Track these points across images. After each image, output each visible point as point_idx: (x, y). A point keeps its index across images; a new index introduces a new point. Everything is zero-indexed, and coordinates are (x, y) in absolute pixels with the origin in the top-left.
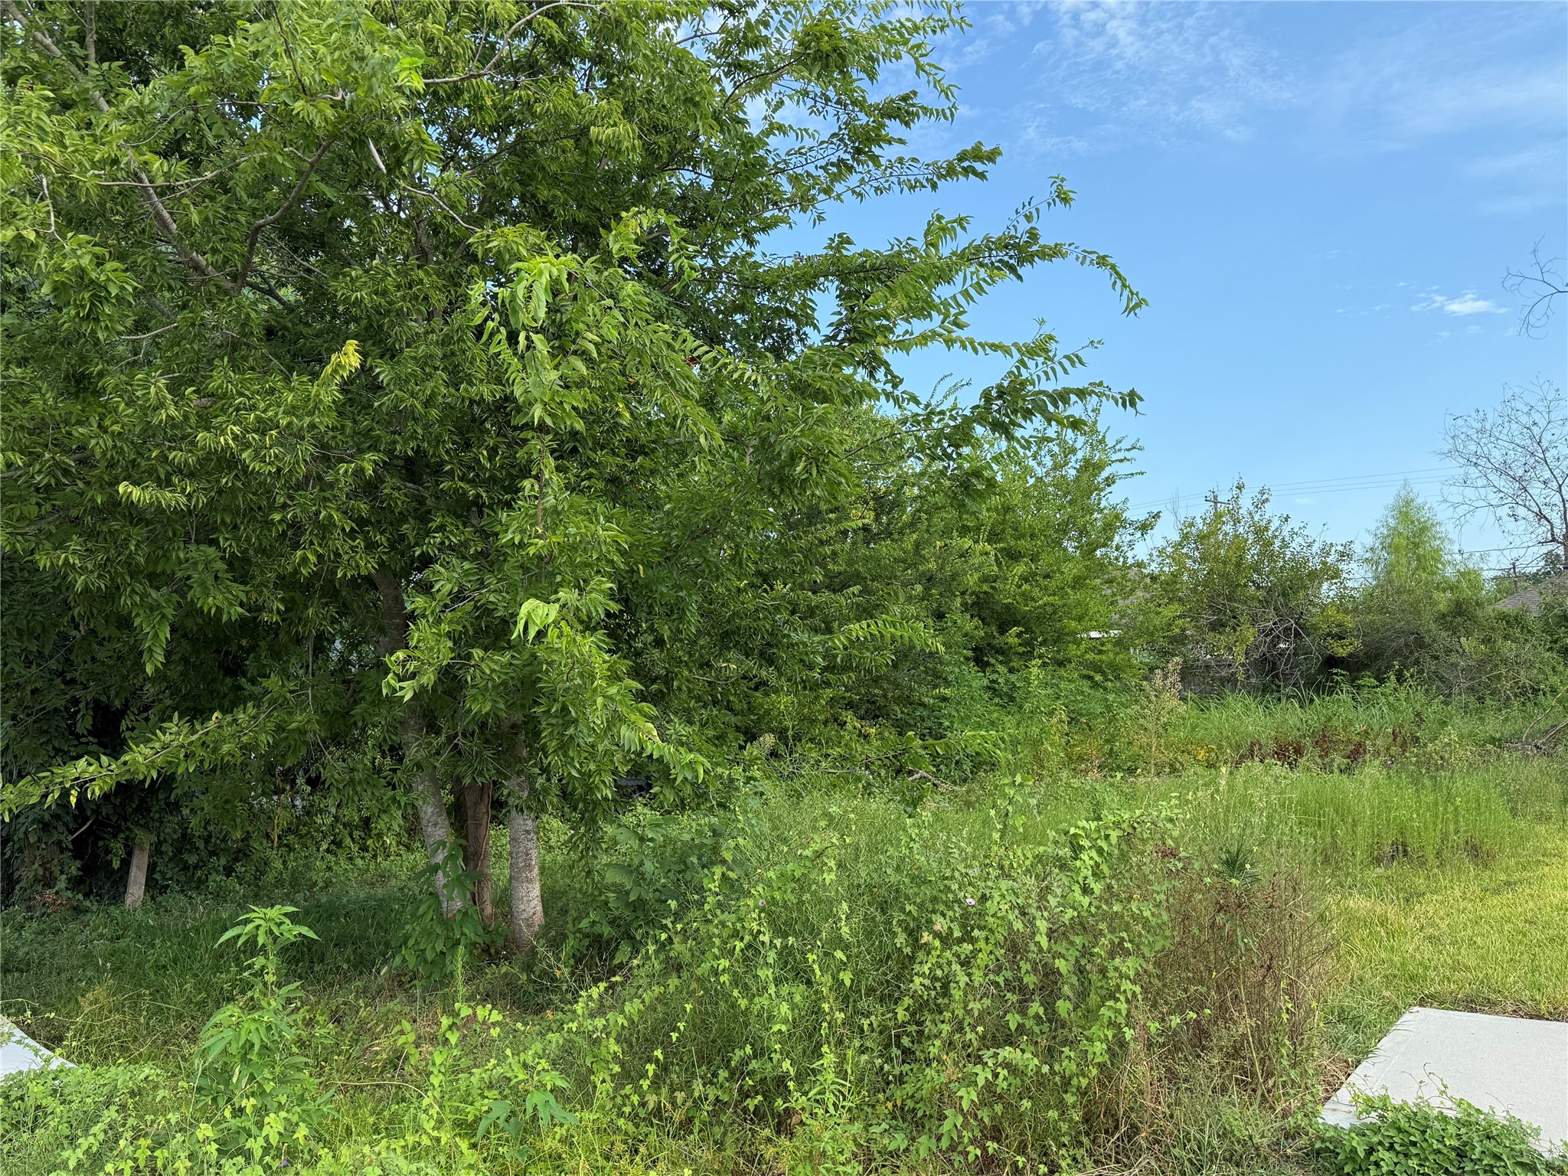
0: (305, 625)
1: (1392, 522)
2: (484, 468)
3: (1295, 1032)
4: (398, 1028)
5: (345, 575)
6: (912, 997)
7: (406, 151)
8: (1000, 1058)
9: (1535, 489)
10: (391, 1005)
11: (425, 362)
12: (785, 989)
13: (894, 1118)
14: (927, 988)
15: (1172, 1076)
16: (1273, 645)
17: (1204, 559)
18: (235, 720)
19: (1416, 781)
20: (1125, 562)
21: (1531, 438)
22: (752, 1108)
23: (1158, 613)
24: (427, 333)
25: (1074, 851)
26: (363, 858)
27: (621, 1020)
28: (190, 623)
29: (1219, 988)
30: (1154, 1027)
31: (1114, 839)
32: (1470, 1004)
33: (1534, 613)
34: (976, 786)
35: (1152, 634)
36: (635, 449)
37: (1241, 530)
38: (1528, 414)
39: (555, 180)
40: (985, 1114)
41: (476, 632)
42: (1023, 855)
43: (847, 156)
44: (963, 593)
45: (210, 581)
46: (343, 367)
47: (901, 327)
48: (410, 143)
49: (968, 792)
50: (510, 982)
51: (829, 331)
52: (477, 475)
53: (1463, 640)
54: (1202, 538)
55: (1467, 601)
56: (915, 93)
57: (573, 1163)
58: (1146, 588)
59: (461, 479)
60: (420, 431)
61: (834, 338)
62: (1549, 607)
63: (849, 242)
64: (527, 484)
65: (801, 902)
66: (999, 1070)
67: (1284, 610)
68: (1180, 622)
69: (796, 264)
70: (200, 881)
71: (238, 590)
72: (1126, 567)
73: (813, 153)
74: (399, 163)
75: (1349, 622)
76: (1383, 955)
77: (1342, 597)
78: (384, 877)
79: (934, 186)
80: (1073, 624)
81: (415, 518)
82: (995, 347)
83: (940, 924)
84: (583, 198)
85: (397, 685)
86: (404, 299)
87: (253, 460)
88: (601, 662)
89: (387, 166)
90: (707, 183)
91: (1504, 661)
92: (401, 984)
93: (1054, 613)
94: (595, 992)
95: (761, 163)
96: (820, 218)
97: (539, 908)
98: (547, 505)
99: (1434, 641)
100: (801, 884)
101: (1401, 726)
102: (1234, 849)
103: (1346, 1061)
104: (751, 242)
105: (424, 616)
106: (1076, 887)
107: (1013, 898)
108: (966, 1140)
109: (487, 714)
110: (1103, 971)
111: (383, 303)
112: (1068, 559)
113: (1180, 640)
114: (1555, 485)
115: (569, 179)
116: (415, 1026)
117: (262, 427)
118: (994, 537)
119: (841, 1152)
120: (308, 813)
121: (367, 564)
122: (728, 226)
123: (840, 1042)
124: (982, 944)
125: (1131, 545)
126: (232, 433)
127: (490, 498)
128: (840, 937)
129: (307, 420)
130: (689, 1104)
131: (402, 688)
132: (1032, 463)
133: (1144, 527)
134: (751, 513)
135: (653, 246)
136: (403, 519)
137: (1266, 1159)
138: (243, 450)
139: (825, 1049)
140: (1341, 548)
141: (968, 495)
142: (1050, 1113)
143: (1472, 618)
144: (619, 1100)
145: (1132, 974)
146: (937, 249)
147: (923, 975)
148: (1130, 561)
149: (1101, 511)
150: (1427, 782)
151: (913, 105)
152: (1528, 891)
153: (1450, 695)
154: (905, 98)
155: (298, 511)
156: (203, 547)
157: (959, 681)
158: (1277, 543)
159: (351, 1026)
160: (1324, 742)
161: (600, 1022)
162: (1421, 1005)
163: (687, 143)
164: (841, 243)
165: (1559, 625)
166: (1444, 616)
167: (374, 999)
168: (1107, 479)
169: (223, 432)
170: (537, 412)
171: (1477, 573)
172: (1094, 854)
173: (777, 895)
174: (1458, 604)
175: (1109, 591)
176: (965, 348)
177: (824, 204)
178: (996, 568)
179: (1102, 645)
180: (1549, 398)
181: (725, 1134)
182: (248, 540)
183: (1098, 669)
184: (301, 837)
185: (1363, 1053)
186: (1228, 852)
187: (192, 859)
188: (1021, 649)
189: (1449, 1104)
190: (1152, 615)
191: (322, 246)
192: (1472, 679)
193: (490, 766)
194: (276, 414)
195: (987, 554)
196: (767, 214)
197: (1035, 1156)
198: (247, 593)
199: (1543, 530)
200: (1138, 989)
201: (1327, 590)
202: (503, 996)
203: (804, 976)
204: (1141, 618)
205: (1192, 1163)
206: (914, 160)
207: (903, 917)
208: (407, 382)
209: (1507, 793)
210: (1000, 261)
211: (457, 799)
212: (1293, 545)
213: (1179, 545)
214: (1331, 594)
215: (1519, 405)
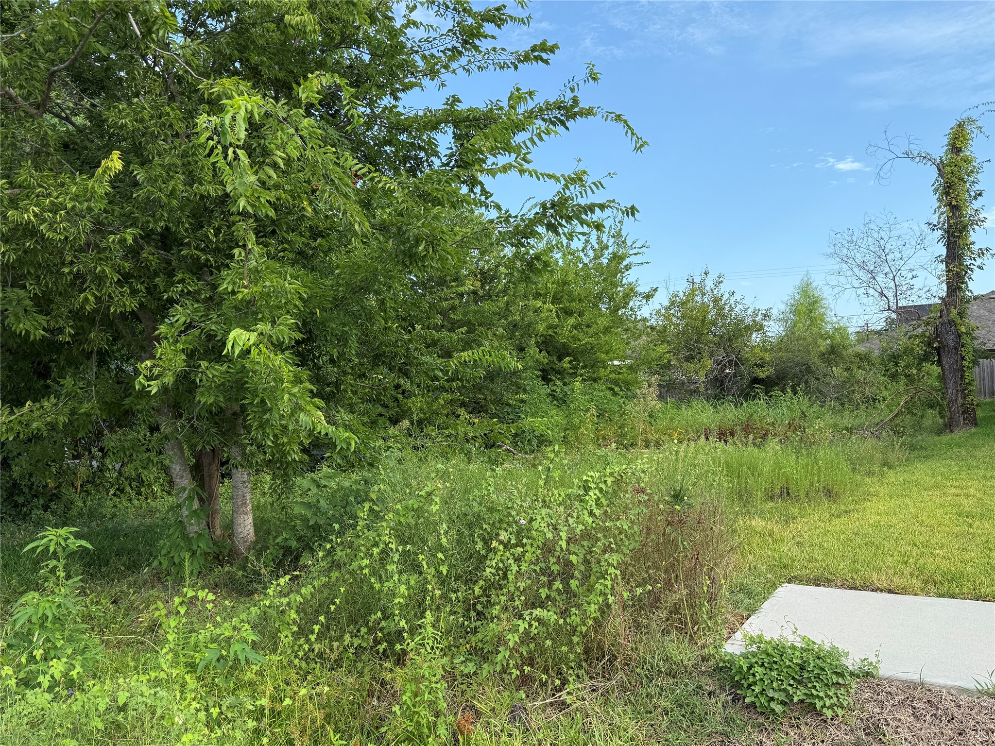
0: (89, 344)
1: (797, 297)
2: (211, 241)
3: (712, 599)
4: (154, 606)
5: (116, 310)
6: (484, 580)
7: (154, 23)
8: (534, 616)
9: (880, 278)
10: (151, 592)
11: (170, 169)
12: (405, 577)
13: (471, 654)
14: (494, 575)
15: (638, 625)
16: (722, 370)
17: (683, 317)
18: (42, 407)
19: (798, 452)
20: (636, 318)
21: (880, 246)
22: (381, 651)
23: (654, 350)
24: (171, 149)
25: (586, 491)
26: (138, 500)
27: (299, 598)
28: (11, 342)
29: (666, 572)
30: (626, 594)
31: (609, 483)
32: (817, 582)
33: (876, 354)
34: (539, 455)
35: (650, 363)
36: (315, 233)
37: (706, 300)
38: (878, 232)
39: (262, 50)
40: (524, 650)
41: (205, 351)
42: (558, 494)
43: (458, 45)
44: (536, 335)
45: (21, 313)
46: (110, 169)
47: (491, 160)
48: (156, 18)
49: (534, 458)
50: (231, 577)
51: (444, 160)
52: (207, 246)
53: (834, 368)
54: (683, 304)
55: (838, 345)
56: (504, 6)
57: (263, 687)
58: (647, 334)
59: (196, 249)
60: (166, 215)
61: (447, 164)
62: (885, 350)
63: (459, 101)
64: (236, 251)
65: (417, 524)
66: (533, 622)
67: (729, 350)
68: (667, 355)
69: (425, 114)
70: (26, 515)
71: (42, 319)
72: (636, 321)
73: (436, 42)
74: (150, 32)
75: (767, 357)
76: (769, 553)
77: (764, 342)
78: (152, 512)
79: (516, 68)
80: (603, 356)
81: (164, 274)
82: (550, 176)
83: (503, 536)
84: (283, 64)
85: (146, 384)
86: (155, 125)
87: (48, 231)
88: (288, 371)
89: (141, 33)
90: (367, 58)
91: (857, 382)
92: (159, 579)
93: (592, 349)
94: (282, 581)
95: (403, 46)
96: (443, 85)
97: (252, 531)
98: (251, 267)
99: (817, 369)
100: (418, 512)
101: (794, 419)
102: (678, 488)
103: (742, 616)
104: (396, 98)
105: (166, 338)
106: (585, 512)
107: (548, 520)
108: (511, 666)
109: (211, 404)
110: (599, 562)
111: (141, 127)
112: (601, 315)
113: (667, 366)
114: (891, 276)
115: (272, 50)
116: (167, 605)
117: (55, 209)
118: (556, 300)
119: (434, 676)
120: (101, 471)
121: (132, 304)
122: (380, 87)
123: (438, 608)
124: (528, 548)
125: (640, 307)
126: (33, 212)
127: (216, 262)
128: (441, 545)
129: (86, 204)
130: (341, 649)
131: (149, 386)
132: (582, 254)
133: (648, 297)
134: (391, 277)
135: (330, 98)
136: (156, 274)
137: (691, 673)
138: (41, 224)
139: (428, 612)
140: (764, 312)
141: (532, 271)
142: (563, 648)
143: (840, 356)
144: (296, 648)
145: (615, 563)
146: (515, 110)
147: (492, 567)
148: (639, 318)
149: (622, 286)
150: (805, 452)
151: (503, 14)
152: (856, 516)
153: (825, 402)
154: (498, 9)
155: (81, 266)
156: (16, 290)
157: (533, 391)
158: (727, 308)
159: (123, 606)
160: (747, 428)
161: (285, 600)
162: (789, 583)
163: (353, 31)
164: (454, 101)
165: (890, 361)
166: (823, 354)
167: (141, 588)
168: (627, 265)
169: (27, 211)
170: (242, 203)
171: (845, 329)
172: (597, 492)
173: (402, 520)
174: (832, 347)
175: (625, 337)
176: (531, 176)
177: (445, 76)
178: (557, 320)
179: (621, 369)
180: (891, 223)
181: (363, 667)
182: (46, 285)
183: (617, 384)
184: (96, 486)
185: (752, 610)
186: (675, 490)
187: (21, 500)
188: (571, 371)
189: (799, 639)
190: (651, 351)
191: (103, 88)
192: (838, 392)
193: (215, 438)
194: (65, 200)
195: (551, 311)
196: (407, 80)
197: (554, 675)
198: (48, 321)
199: (883, 303)
200: (618, 573)
201: (755, 338)
202: (226, 585)
203: (416, 568)
204: (644, 353)
205: (647, 677)
206: (503, 49)
207: (481, 532)
208: (156, 181)
209: (851, 459)
210: (555, 117)
211: (197, 461)
212: (736, 309)
213: (668, 308)
214: (758, 340)
215: (873, 226)
